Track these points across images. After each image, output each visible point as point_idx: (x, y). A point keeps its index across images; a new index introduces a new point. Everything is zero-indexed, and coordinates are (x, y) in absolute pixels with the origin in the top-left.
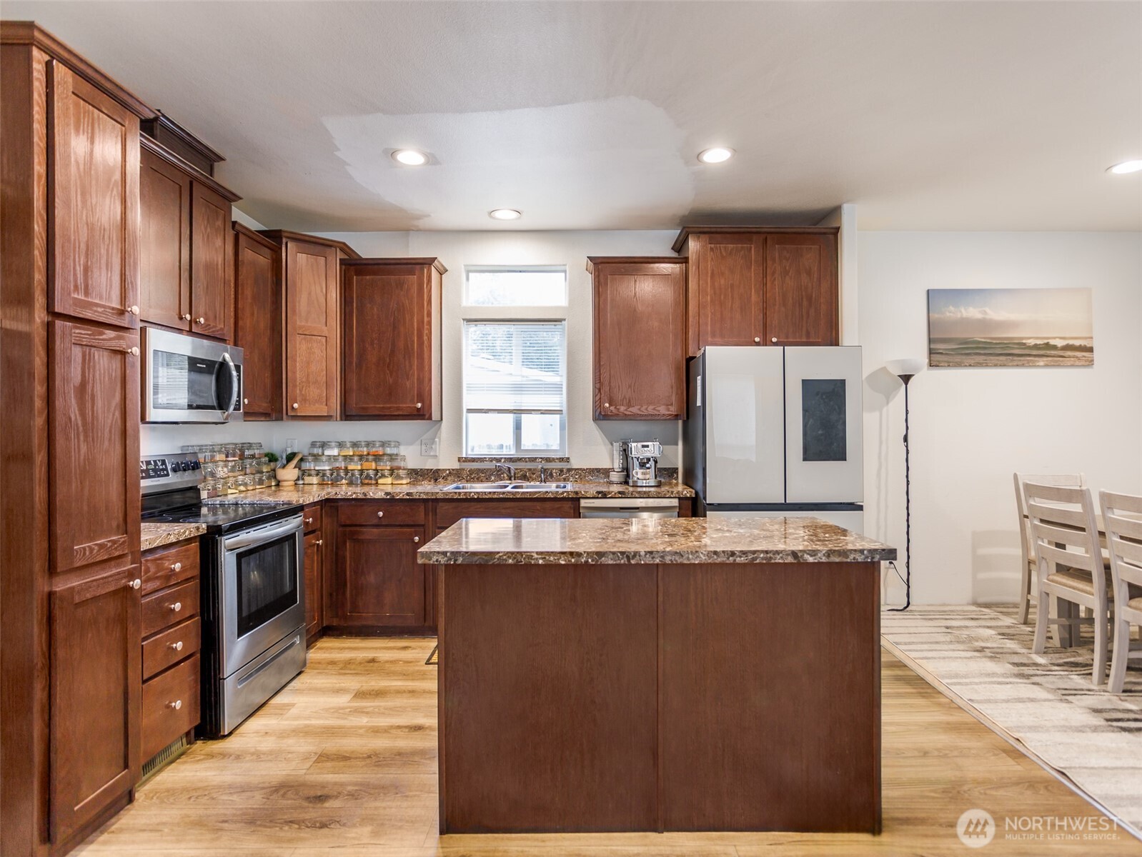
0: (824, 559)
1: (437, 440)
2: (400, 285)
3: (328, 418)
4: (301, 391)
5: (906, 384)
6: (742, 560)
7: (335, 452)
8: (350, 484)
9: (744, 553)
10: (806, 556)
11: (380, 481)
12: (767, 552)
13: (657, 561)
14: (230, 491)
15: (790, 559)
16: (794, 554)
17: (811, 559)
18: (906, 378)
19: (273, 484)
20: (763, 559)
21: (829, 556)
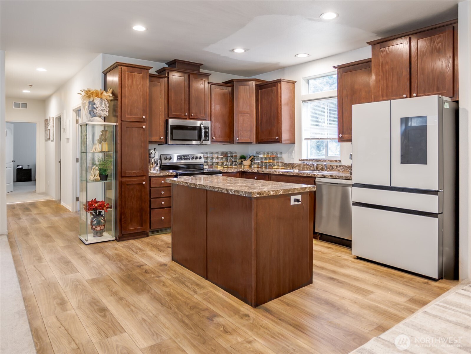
0: (233, 193)
1: (293, 151)
2: (272, 91)
3: (251, 143)
4: (240, 134)
6: (216, 190)
7: (262, 156)
8: (266, 168)
9: (216, 188)
10: (230, 191)
11: (273, 167)
12: (221, 188)
13: (200, 187)
14: (219, 167)
15: (226, 192)
16: (227, 190)
17: (230, 193)
19: (243, 166)
20: (220, 190)
21: (235, 192)
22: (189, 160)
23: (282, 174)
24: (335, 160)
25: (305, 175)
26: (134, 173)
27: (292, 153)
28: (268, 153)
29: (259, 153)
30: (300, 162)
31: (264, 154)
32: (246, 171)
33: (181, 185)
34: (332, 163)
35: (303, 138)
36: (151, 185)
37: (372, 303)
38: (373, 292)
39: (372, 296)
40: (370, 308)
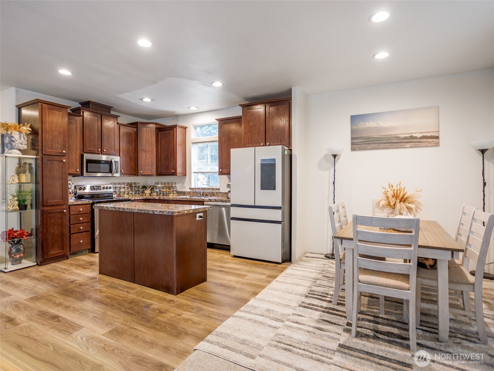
0: (159, 213)
1: (185, 182)
2: (169, 134)
3: (152, 175)
4: (143, 167)
5: (335, 159)
6: (143, 212)
7: (160, 186)
8: (163, 195)
9: (144, 210)
10: (155, 212)
11: (169, 195)
12: (148, 210)
13: (129, 211)
14: (125, 195)
15: (152, 213)
16: (153, 211)
17: (156, 213)
18: (335, 156)
19: (144, 194)
20: (147, 212)
21: (160, 212)
22: (101, 190)
23: (179, 200)
24: (216, 188)
25: (196, 200)
26: (55, 202)
27: (184, 183)
28: (165, 184)
29: (158, 183)
30: (190, 190)
31: (162, 184)
32: (149, 198)
33: (110, 210)
34: (214, 190)
35: (192, 172)
36: (71, 212)
37: (247, 281)
38: (247, 275)
39: (247, 277)
40: (247, 284)
